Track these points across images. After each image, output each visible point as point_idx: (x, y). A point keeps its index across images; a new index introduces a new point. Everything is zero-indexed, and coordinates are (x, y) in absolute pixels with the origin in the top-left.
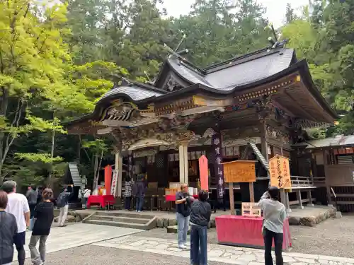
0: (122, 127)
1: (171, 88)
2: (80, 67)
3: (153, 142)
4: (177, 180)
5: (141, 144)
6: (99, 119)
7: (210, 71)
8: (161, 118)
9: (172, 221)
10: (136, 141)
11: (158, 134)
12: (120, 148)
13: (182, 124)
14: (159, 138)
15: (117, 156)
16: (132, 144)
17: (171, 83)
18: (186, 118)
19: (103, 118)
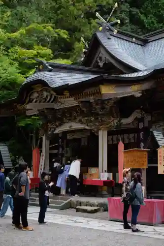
0: (47, 109)
1: (101, 64)
2: (12, 34)
3: (76, 126)
4: (97, 165)
5: (66, 127)
6: (23, 103)
7: (153, 38)
8: (82, 102)
9: (83, 202)
10: (60, 125)
11: (80, 118)
12: (46, 131)
13: (103, 108)
14: (81, 122)
15: (44, 138)
16: (57, 127)
17: (100, 58)
18: (106, 102)
19: (27, 101)
